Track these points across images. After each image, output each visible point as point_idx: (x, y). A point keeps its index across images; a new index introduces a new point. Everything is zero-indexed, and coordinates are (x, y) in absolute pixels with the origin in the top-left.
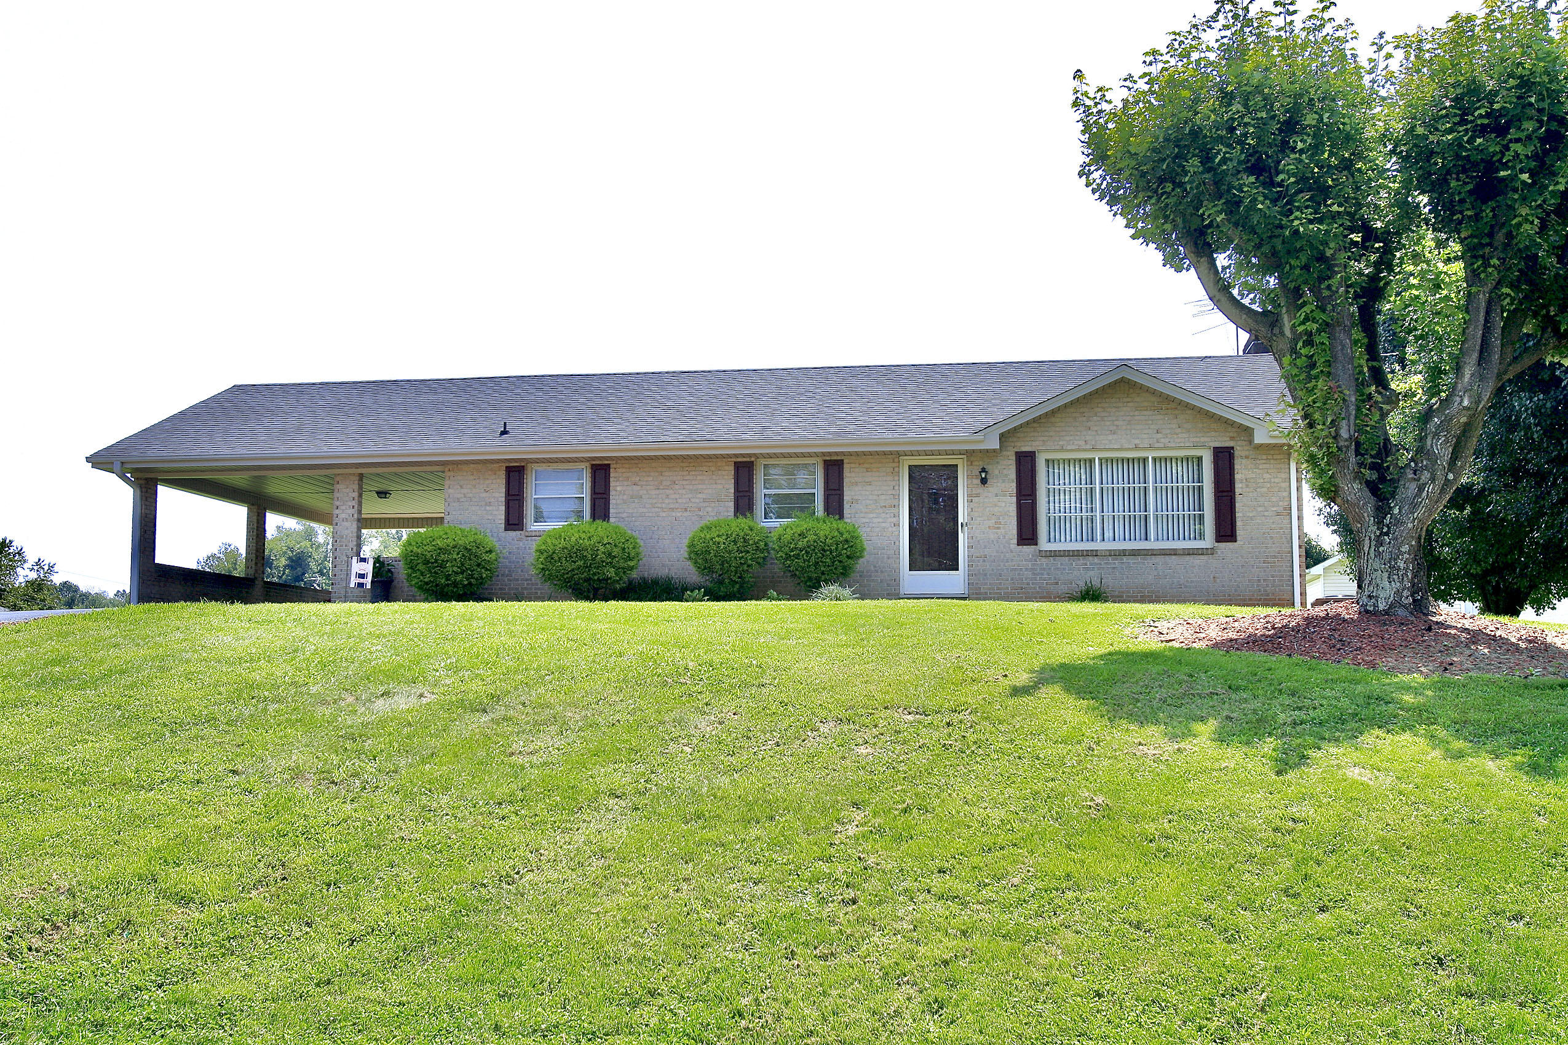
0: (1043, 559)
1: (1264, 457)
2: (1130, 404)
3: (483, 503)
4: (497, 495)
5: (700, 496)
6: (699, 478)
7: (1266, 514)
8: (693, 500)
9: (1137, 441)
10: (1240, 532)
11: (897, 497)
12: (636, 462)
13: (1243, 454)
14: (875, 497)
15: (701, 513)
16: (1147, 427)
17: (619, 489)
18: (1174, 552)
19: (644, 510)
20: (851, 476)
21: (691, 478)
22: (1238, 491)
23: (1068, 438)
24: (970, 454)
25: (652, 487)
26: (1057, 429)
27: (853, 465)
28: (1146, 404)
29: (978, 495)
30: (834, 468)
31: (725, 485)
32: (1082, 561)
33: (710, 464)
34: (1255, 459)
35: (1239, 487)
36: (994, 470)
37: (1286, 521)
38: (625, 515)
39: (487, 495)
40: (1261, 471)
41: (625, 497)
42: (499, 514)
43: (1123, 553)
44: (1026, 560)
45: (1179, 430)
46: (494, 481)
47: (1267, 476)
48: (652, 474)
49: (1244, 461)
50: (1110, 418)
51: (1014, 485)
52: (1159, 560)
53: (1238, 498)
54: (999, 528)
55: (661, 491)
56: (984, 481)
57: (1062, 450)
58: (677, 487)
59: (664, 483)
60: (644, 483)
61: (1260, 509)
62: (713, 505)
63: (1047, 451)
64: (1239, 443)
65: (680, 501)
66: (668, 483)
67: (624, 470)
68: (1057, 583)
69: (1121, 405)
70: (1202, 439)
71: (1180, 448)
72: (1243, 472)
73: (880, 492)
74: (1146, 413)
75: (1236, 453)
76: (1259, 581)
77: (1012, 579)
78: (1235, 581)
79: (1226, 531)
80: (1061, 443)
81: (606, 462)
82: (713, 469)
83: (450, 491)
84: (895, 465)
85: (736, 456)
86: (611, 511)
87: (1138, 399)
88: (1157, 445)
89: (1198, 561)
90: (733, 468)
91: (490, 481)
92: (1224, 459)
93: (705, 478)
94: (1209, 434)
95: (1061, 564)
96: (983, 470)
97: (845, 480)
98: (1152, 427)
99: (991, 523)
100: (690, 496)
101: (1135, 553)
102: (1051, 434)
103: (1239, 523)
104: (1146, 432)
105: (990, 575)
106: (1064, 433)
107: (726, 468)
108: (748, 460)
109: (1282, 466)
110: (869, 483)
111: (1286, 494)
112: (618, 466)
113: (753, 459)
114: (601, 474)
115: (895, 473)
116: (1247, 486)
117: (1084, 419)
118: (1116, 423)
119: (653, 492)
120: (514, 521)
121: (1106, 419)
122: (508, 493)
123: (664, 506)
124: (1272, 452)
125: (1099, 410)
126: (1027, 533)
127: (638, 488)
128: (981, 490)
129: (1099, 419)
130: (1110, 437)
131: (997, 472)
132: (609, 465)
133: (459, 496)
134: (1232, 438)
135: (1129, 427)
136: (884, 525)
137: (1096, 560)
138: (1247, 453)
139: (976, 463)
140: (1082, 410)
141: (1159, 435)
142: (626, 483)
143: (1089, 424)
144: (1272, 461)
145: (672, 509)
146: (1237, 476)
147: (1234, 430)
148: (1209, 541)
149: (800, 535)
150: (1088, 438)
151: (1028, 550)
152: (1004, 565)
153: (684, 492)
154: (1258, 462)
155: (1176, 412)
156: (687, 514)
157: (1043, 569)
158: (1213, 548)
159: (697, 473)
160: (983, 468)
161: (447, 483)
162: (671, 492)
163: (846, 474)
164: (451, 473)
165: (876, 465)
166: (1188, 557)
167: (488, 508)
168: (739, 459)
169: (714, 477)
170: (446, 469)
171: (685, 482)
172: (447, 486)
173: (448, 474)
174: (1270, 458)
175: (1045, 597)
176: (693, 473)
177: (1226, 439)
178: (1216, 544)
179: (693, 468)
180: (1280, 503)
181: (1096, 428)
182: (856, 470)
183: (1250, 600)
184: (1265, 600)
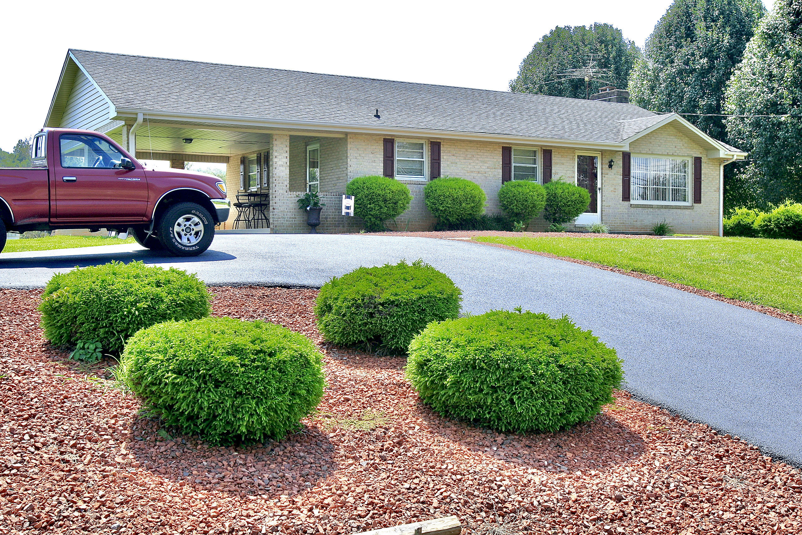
0: (632, 209)
1: (711, 163)
3: (371, 161)
4: (378, 156)
5: (486, 165)
6: (485, 154)
7: (711, 190)
8: (483, 167)
10: (702, 199)
11: (574, 172)
12: (454, 142)
13: (705, 161)
14: (565, 172)
15: (486, 175)
16: (672, 144)
17: (445, 157)
19: (458, 171)
20: (555, 159)
21: (482, 154)
22: (702, 179)
23: (643, 147)
24: (603, 152)
25: (462, 158)
27: (556, 153)
28: (671, 133)
29: (607, 174)
30: (548, 154)
31: (498, 160)
32: (646, 210)
33: (491, 147)
34: (708, 164)
35: (703, 177)
37: (718, 195)
39: (372, 155)
40: (710, 170)
41: (448, 163)
42: (380, 167)
43: (662, 207)
44: (625, 209)
45: (683, 147)
46: (377, 147)
47: (712, 172)
48: (462, 150)
49: (705, 165)
51: (622, 169)
52: (675, 210)
53: (702, 182)
54: (615, 192)
55: (467, 161)
56: (610, 166)
58: (475, 159)
59: (468, 156)
60: (458, 155)
61: (709, 188)
62: (492, 170)
64: (704, 156)
65: (476, 167)
66: (471, 156)
67: (448, 146)
68: (637, 221)
69: (662, 132)
70: (692, 152)
71: (683, 156)
72: (705, 170)
73: (567, 169)
74: (671, 137)
75: (703, 161)
76: (708, 222)
77: (620, 218)
78: (700, 222)
79: (697, 199)
80: (640, 149)
81: (438, 141)
82: (492, 149)
83: (351, 151)
84: (573, 154)
85: (503, 143)
86: (442, 171)
87: (668, 130)
88: (675, 154)
89: (687, 212)
90: (501, 150)
91: (374, 147)
92: (698, 162)
93: (488, 154)
94: (693, 150)
95: (639, 212)
97: (553, 161)
99: (612, 189)
100: (481, 164)
101: (666, 207)
102: (638, 145)
103: (702, 195)
104: (671, 146)
105: (611, 216)
107: (498, 149)
108: (509, 146)
109: (717, 168)
110: (563, 164)
111: (718, 182)
112: (444, 144)
113: (512, 146)
114: (436, 148)
115: (574, 159)
116: (705, 177)
118: (661, 141)
119: (463, 161)
120: (389, 173)
121: (657, 138)
122: (385, 156)
123: (468, 169)
124: (715, 161)
125: (655, 133)
126: (626, 196)
127: (455, 157)
128: (609, 171)
129: (655, 138)
130: (658, 148)
131: (615, 162)
132: (440, 143)
133: (356, 155)
134: (701, 153)
135: (665, 144)
137: (651, 210)
139: (607, 156)
141: (676, 149)
142: (448, 154)
143: (650, 141)
144: (714, 165)
145: (472, 172)
146: (702, 172)
147: (702, 149)
148: (689, 202)
150: (650, 148)
151: (626, 203)
152: (617, 211)
153: (478, 162)
154: (710, 166)
155: (682, 138)
156: (479, 175)
157: (632, 214)
158: (693, 206)
159: (484, 151)
160: (612, 160)
161: (349, 146)
162: (472, 161)
163: (553, 158)
164: (352, 140)
165: (566, 154)
166: (684, 210)
167: (374, 164)
168: (504, 145)
169: (492, 154)
170: (349, 137)
171: (478, 156)
172: (349, 148)
173: (349, 140)
174: (713, 163)
175: (632, 228)
176: (482, 151)
177: (699, 153)
178: (694, 204)
179: (482, 148)
180: (716, 186)
181: (653, 143)
182: (557, 156)
183: (705, 231)
184: (710, 231)
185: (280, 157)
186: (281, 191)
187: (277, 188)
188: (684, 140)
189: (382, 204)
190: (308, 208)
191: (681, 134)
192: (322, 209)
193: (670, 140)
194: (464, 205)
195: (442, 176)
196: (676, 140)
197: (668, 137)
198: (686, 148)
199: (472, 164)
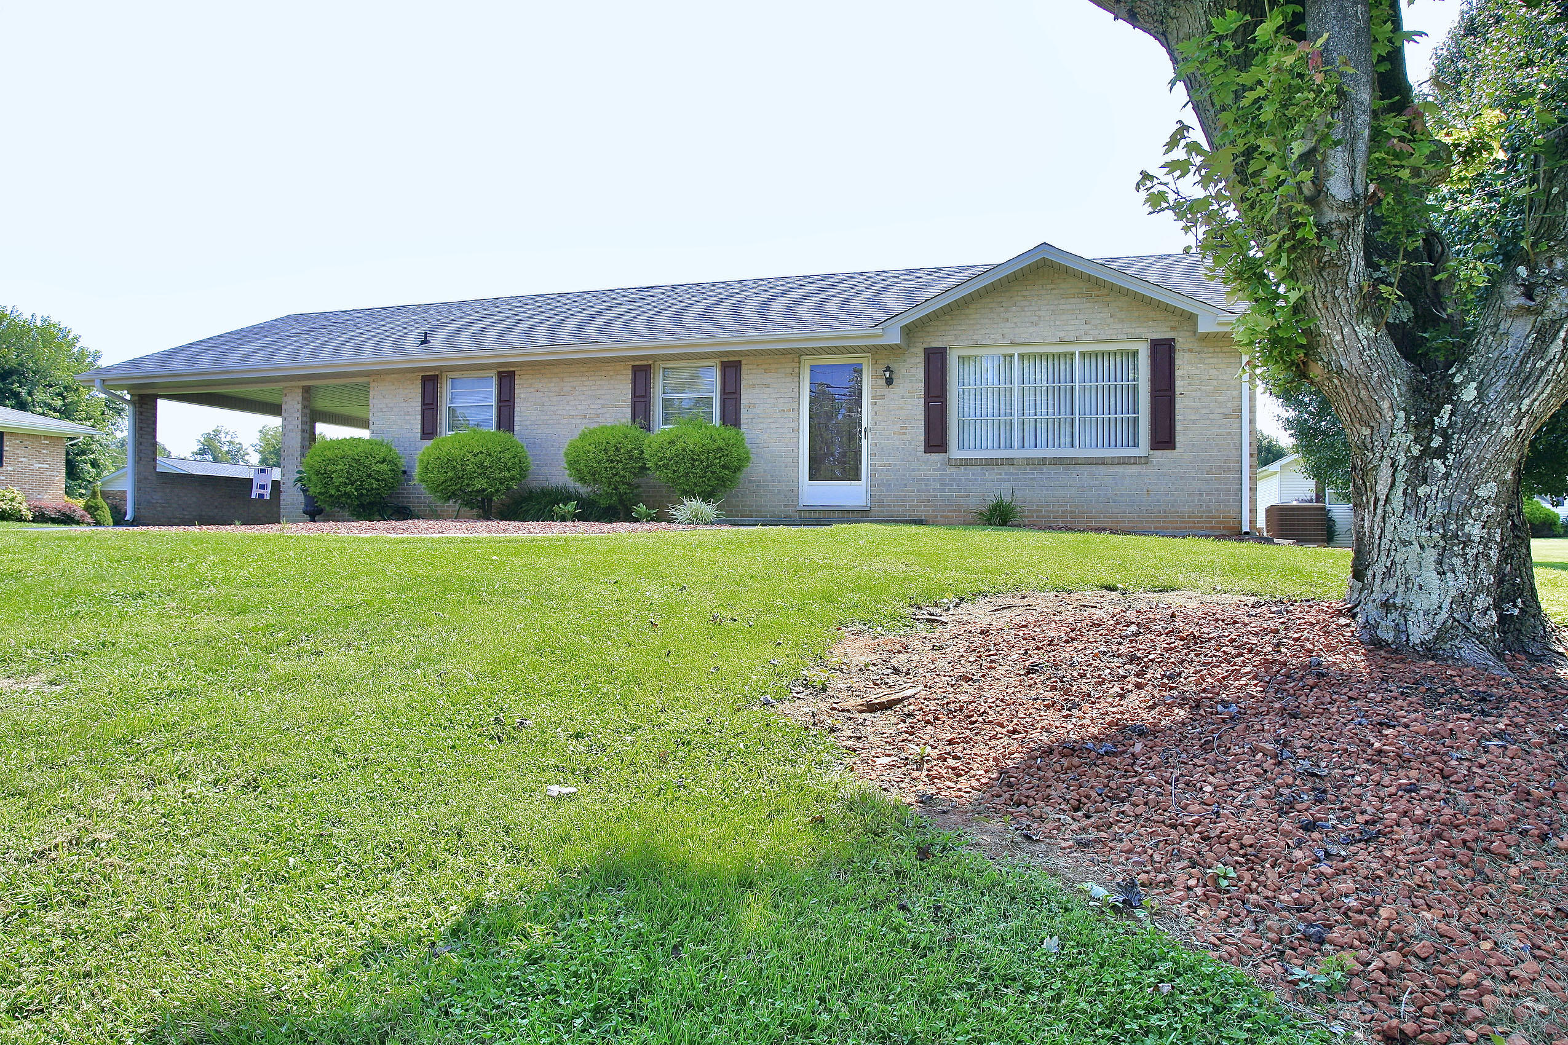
0: (953, 469)
1: (1211, 350)
2: (1054, 292)
3: (402, 413)
4: (414, 404)
5: (598, 402)
6: (598, 383)
7: (1211, 416)
8: (592, 407)
9: (1062, 334)
10: (1180, 439)
11: (796, 400)
12: (541, 367)
13: (1187, 346)
14: (773, 401)
15: (599, 420)
16: (1074, 317)
17: (523, 396)
18: (1101, 462)
19: (547, 418)
20: (748, 378)
21: (591, 383)
22: (1178, 390)
23: (983, 331)
24: (874, 351)
25: (553, 394)
26: (972, 322)
27: (750, 367)
29: (882, 398)
30: (731, 368)
31: (622, 389)
32: (996, 470)
33: (609, 368)
34: (1199, 352)
35: (1180, 386)
36: (900, 369)
37: (1236, 425)
38: (528, 423)
39: (404, 404)
40: (1206, 367)
41: (528, 404)
42: (416, 423)
43: (1043, 462)
44: (934, 470)
45: (1111, 321)
46: (412, 391)
47: (1213, 372)
49: (1186, 355)
50: (1031, 308)
51: (922, 385)
52: (1084, 469)
53: (1179, 399)
54: (904, 434)
55: (562, 398)
56: (889, 381)
57: (976, 345)
58: (577, 393)
59: (565, 389)
60: (546, 390)
61: (1204, 411)
62: (611, 411)
63: (959, 347)
64: (1181, 334)
65: (579, 407)
66: (569, 389)
67: (527, 376)
68: (968, 496)
69: (1044, 292)
70: (1138, 330)
71: (1112, 341)
72: (1185, 368)
73: (778, 395)
74: (1073, 301)
75: (1178, 346)
76: (1201, 495)
77: (918, 491)
78: (1173, 495)
79: (1163, 436)
80: (975, 337)
81: (512, 368)
82: (611, 373)
83: (375, 401)
84: (797, 364)
85: (633, 358)
86: (516, 420)
87: (1065, 286)
88: (1085, 338)
89: (1130, 471)
90: (630, 372)
91: (408, 391)
92: (1163, 351)
93: (603, 383)
94: (1145, 325)
95: (973, 474)
96: (888, 369)
97: (743, 383)
98: (1080, 317)
99: (897, 427)
100: (589, 402)
101: (1056, 462)
102: (964, 327)
103: (1179, 428)
104: (1073, 322)
105: (895, 486)
106: (979, 327)
107: (624, 372)
108: (645, 363)
109: (1232, 360)
110: (767, 386)
111: (1236, 393)
112: (523, 371)
113: (650, 362)
114: (505, 381)
115: (794, 374)
116: (1190, 384)
117: (1002, 309)
118: (1038, 313)
119: (556, 399)
120: (429, 431)
121: (1026, 309)
122: (424, 403)
123: (564, 412)
124: (1221, 344)
125: (1020, 298)
126: (936, 442)
127: (541, 394)
128: (886, 391)
129: (1019, 309)
130: (1031, 330)
131: (903, 371)
132: (514, 371)
133: (381, 406)
134: (1173, 329)
135: (1053, 318)
136: (782, 431)
137: (1012, 469)
138: (1190, 346)
139: (881, 361)
140: (1000, 300)
141: (1087, 327)
142: (529, 390)
143: (1007, 315)
144: (1220, 355)
145: (572, 416)
146: (1178, 373)
147: (1176, 318)
148: (1140, 447)
149: (670, 443)
150: (1006, 331)
151: (936, 458)
152: (910, 475)
153: (583, 397)
154: (1203, 355)
155: (1108, 299)
156: (587, 421)
157: (954, 479)
158: (1148, 456)
159: (597, 378)
161: (371, 393)
162: (572, 398)
163: (744, 376)
164: (376, 382)
165: (775, 366)
166: (1117, 468)
167: (407, 418)
168: (637, 363)
169: (612, 382)
170: (371, 379)
171: (584, 388)
172: (371, 396)
173: (372, 383)
174: (1218, 350)
175: (954, 511)
176: (593, 378)
177: (1165, 329)
178: (1152, 452)
179: (593, 373)
180: (1229, 405)
181: (1014, 320)
182: (754, 371)
183: (1189, 517)
184: (1208, 517)
193: (1069, 307)
195: (517, 428)
198: (1122, 321)
199: (572, 403)
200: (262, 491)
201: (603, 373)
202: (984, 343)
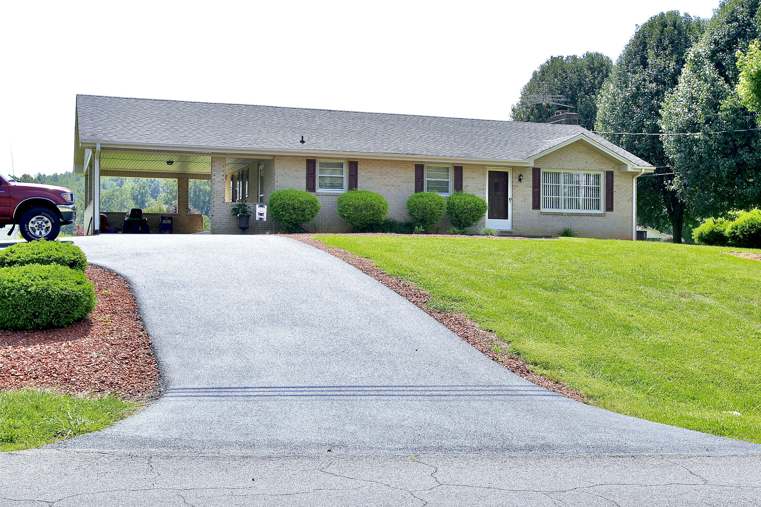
0: (542, 216)
1: (624, 176)
2: (577, 150)
3: (295, 177)
4: (302, 173)
5: (400, 179)
6: (399, 171)
7: (624, 200)
8: (397, 182)
9: (579, 166)
10: (615, 208)
11: (484, 185)
12: (370, 161)
13: (617, 174)
14: (476, 185)
15: (400, 188)
17: (362, 174)
18: (590, 215)
19: (374, 185)
20: (466, 174)
21: (396, 171)
22: (614, 190)
23: (553, 163)
24: (514, 168)
25: (378, 174)
26: (549, 159)
27: (466, 169)
28: (582, 150)
29: (516, 186)
30: (459, 170)
31: (411, 175)
32: (557, 217)
33: (404, 165)
34: (620, 177)
35: (615, 188)
37: (631, 204)
38: (365, 187)
39: (296, 173)
40: (622, 182)
41: (365, 178)
42: (303, 183)
43: (573, 214)
44: (536, 216)
45: (594, 163)
46: (301, 167)
47: (624, 184)
48: (377, 168)
49: (617, 177)
50: (569, 156)
51: (532, 182)
52: (586, 217)
53: (614, 193)
54: (525, 201)
55: (382, 176)
56: (520, 180)
57: (550, 168)
58: (389, 175)
59: (383, 172)
60: (374, 172)
61: (622, 198)
62: (405, 184)
63: (544, 168)
64: (615, 170)
65: (390, 181)
66: (386, 172)
67: (364, 165)
68: (547, 227)
69: (573, 150)
70: (602, 167)
72: (617, 182)
73: (477, 183)
74: (582, 154)
75: (614, 174)
76: (620, 228)
77: (530, 224)
78: (612, 228)
79: (610, 207)
80: (550, 165)
82: (405, 167)
83: (278, 170)
84: (484, 170)
86: (359, 184)
87: (579, 148)
88: (586, 169)
89: (599, 219)
90: (414, 167)
91: (298, 166)
92: (610, 176)
93: (402, 171)
94: (604, 165)
95: (549, 218)
97: (464, 176)
98: (585, 160)
99: (522, 199)
100: (395, 179)
102: (546, 161)
103: (614, 204)
104: (582, 162)
105: (522, 222)
106: (551, 161)
107: (411, 167)
108: (421, 164)
109: (630, 180)
110: (473, 178)
111: (631, 192)
112: (362, 163)
113: (424, 164)
114: (353, 167)
115: (484, 174)
116: (618, 188)
117: (559, 155)
118: (571, 158)
119: (379, 177)
120: (311, 187)
122: (307, 173)
123: (383, 183)
124: (627, 174)
126: (536, 205)
127: (371, 174)
128: (519, 184)
130: (569, 164)
131: (525, 176)
132: (357, 162)
133: (282, 173)
134: (613, 168)
137: (562, 217)
138: (618, 174)
139: (517, 172)
141: (587, 164)
142: (365, 171)
143: (561, 157)
145: (387, 185)
146: (614, 184)
148: (602, 210)
150: (561, 163)
151: (536, 211)
152: (527, 218)
153: (392, 177)
154: (623, 178)
155: (593, 155)
156: (394, 188)
157: (542, 220)
158: (605, 214)
159: (398, 168)
160: (521, 174)
161: (276, 166)
162: (386, 177)
163: (464, 173)
164: (278, 161)
165: (477, 170)
166: (596, 217)
167: (298, 180)
168: (417, 163)
169: (406, 171)
170: (276, 159)
171: (393, 173)
172: (276, 168)
173: (276, 161)
174: (626, 176)
175: (543, 232)
176: (397, 168)
177: (610, 168)
178: (606, 212)
179: (396, 166)
180: (629, 196)
181: (563, 159)
182: (468, 172)
183: (617, 236)
184: (623, 236)
185: (218, 175)
186: (218, 202)
187: (215, 200)
188: (595, 157)
189: (292, 211)
190: (238, 215)
191: (592, 152)
192: (250, 215)
193: (581, 156)
194: (364, 212)
195: (359, 189)
196: (587, 156)
197: (579, 154)
198: (597, 163)
199: (387, 179)
200: (261, 217)
201: (402, 167)
202: (553, 167)
